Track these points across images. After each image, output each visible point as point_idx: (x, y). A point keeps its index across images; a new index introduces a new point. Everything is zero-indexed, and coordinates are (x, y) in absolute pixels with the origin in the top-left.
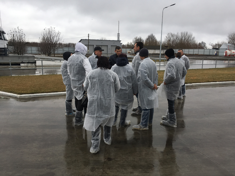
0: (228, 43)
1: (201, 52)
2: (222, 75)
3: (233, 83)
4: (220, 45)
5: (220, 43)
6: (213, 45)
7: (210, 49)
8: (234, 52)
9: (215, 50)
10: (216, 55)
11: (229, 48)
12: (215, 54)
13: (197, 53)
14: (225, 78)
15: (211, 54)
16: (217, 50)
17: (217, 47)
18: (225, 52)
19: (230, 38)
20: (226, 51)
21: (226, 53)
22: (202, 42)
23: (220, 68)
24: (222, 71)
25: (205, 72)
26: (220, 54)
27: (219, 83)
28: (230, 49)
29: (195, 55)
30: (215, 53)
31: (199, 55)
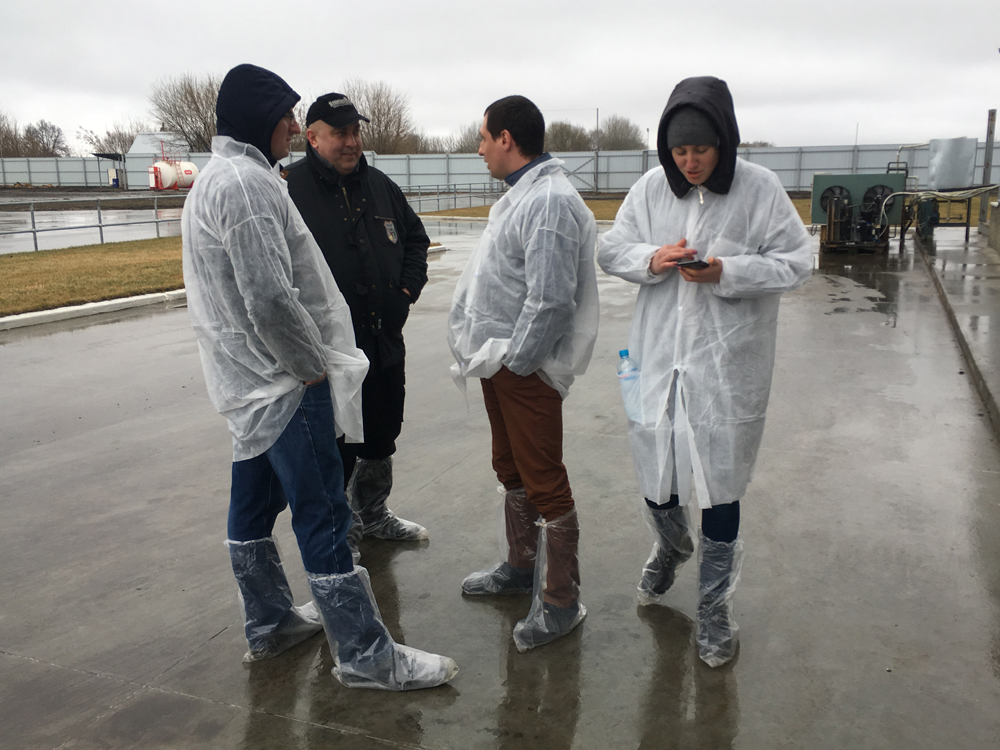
1: (41, 172)
3: (162, 302)
7: (84, 160)
11: (167, 152)
12: (111, 183)
13: (24, 179)
15: (93, 180)
16: (117, 163)
17: (114, 151)
18: (152, 170)
20: (156, 165)
21: (156, 177)
22: (42, 122)
23: (120, 243)
24: (127, 254)
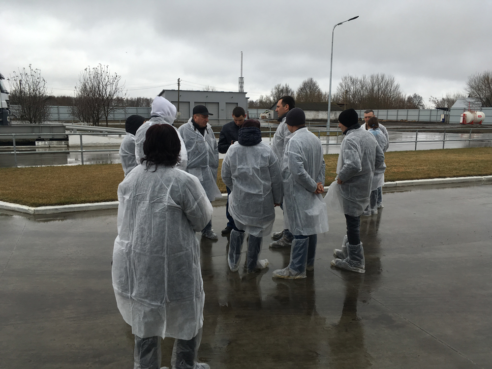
0: (469, 97)
1: (412, 115)
2: (456, 164)
3: (481, 181)
4: (451, 102)
5: (452, 97)
6: (436, 102)
7: (430, 110)
8: (480, 116)
9: (441, 112)
10: (444, 122)
12: (441, 120)
13: (404, 118)
14: (463, 169)
15: (433, 119)
16: (445, 112)
17: (445, 106)
18: (462, 115)
19: (472, 87)
20: (465, 113)
21: (464, 118)
22: (415, 94)
23: (452, 149)
24: (457, 155)
25: (423, 157)
26: (452, 120)
27: (450, 180)
28: (471, 108)
29: (400, 122)
30: (443, 117)
31: (410, 122)
